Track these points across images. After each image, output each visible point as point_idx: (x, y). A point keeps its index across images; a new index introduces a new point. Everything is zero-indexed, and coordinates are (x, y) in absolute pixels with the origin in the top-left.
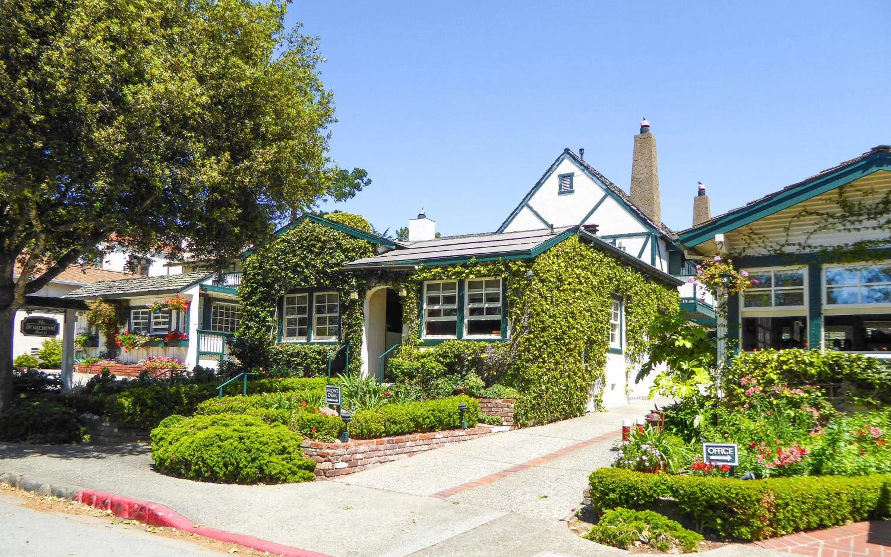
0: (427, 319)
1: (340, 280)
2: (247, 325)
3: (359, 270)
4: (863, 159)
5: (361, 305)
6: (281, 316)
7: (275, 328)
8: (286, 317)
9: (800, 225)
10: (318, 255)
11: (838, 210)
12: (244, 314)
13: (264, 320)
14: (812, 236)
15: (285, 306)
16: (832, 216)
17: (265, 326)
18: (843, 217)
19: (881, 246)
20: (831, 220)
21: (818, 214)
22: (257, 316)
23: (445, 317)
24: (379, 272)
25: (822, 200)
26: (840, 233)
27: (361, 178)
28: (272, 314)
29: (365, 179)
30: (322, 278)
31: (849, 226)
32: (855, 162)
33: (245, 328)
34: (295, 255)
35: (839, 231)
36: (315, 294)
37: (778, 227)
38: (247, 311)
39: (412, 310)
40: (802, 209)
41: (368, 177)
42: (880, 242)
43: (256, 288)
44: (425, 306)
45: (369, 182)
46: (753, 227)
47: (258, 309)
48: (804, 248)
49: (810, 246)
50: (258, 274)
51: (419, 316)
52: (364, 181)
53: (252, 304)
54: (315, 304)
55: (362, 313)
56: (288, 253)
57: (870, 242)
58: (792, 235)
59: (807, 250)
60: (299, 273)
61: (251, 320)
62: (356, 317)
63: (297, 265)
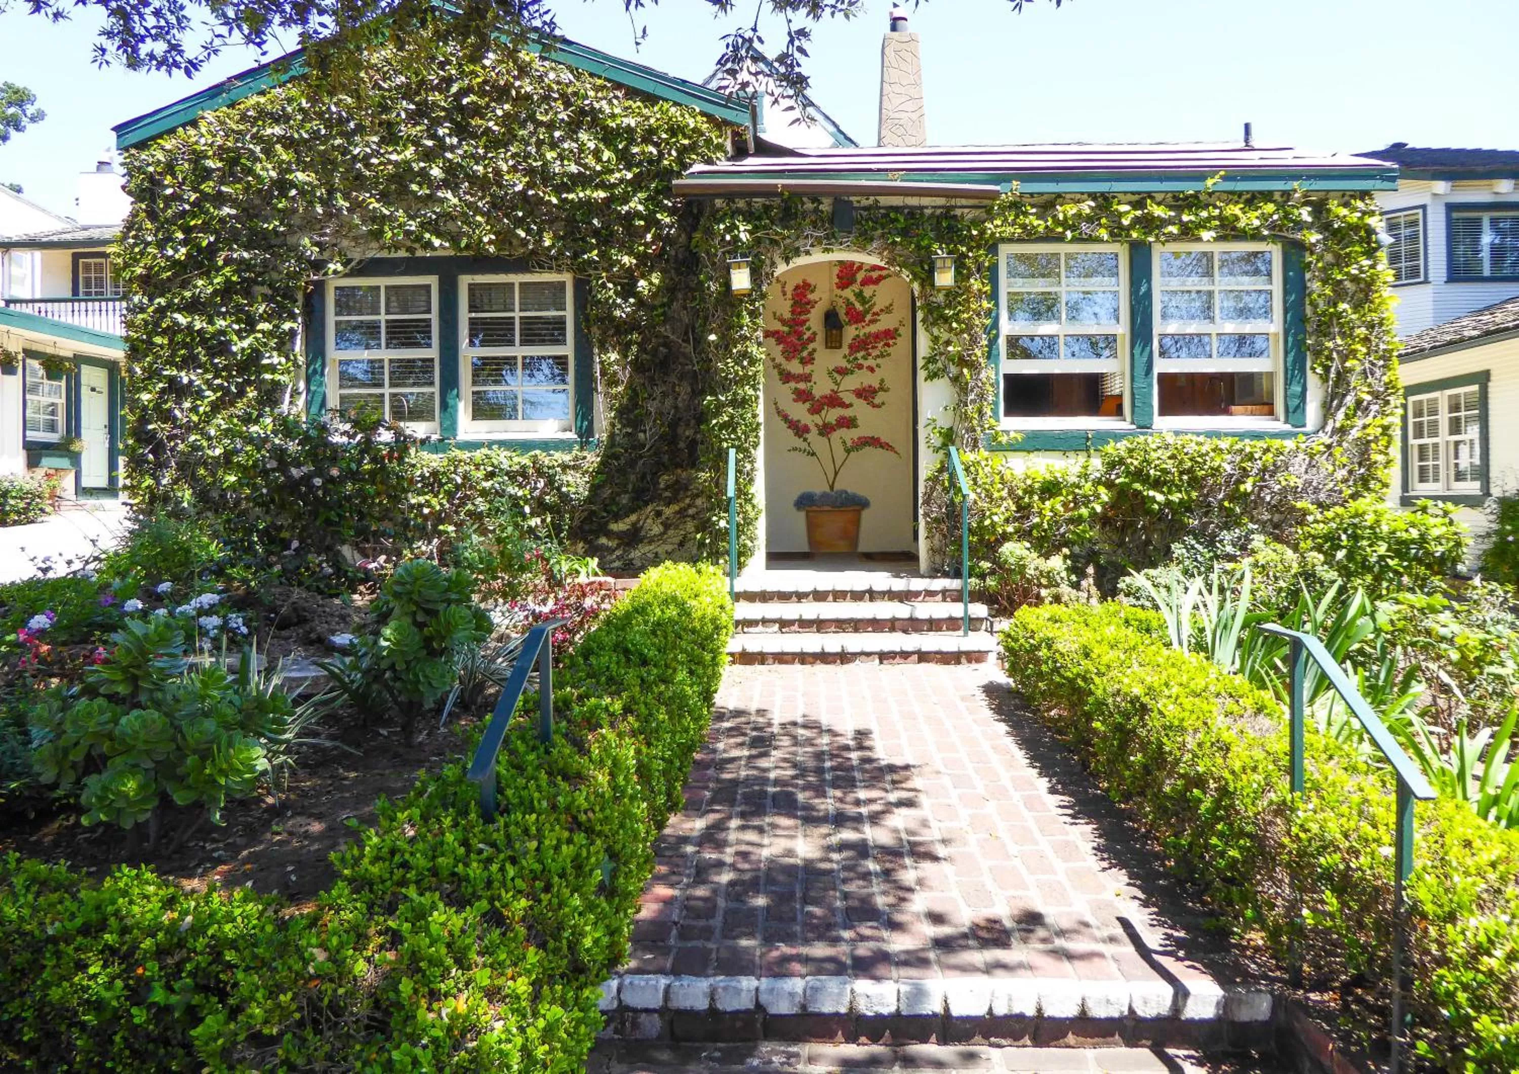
0: (1005, 365)
1: (596, 233)
2: (172, 380)
3: (768, 192)
5: (760, 314)
6: (316, 349)
7: (295, 393)
8: (334, 354)
10: (496, 143)
12: (158, 340)
13: (252, 360)
15: (331, 319)
17: (259, 384)
22: (223, 348)
23: (1074, 361)
24: (826, 206)
27: (20, 103)
28: (284, 342)
29: (30, 110)
30: (519, 223)
33: (163, 391)
34: (391, 137)
36: (465, 281)
38: (173, 330)
41: (37, 105)
43: (212, 250)
44: (1004, 324)
45: (38, 117)
47: (221, 323)
50: (220, 199)
51: (991, 355)
52: (29, 113)
53: (193, 307)
54: (464, 315)
56: (360, 129)
60: (414, 205)
61: (191, 362)
62: (745, 355)
63: (404, 173)
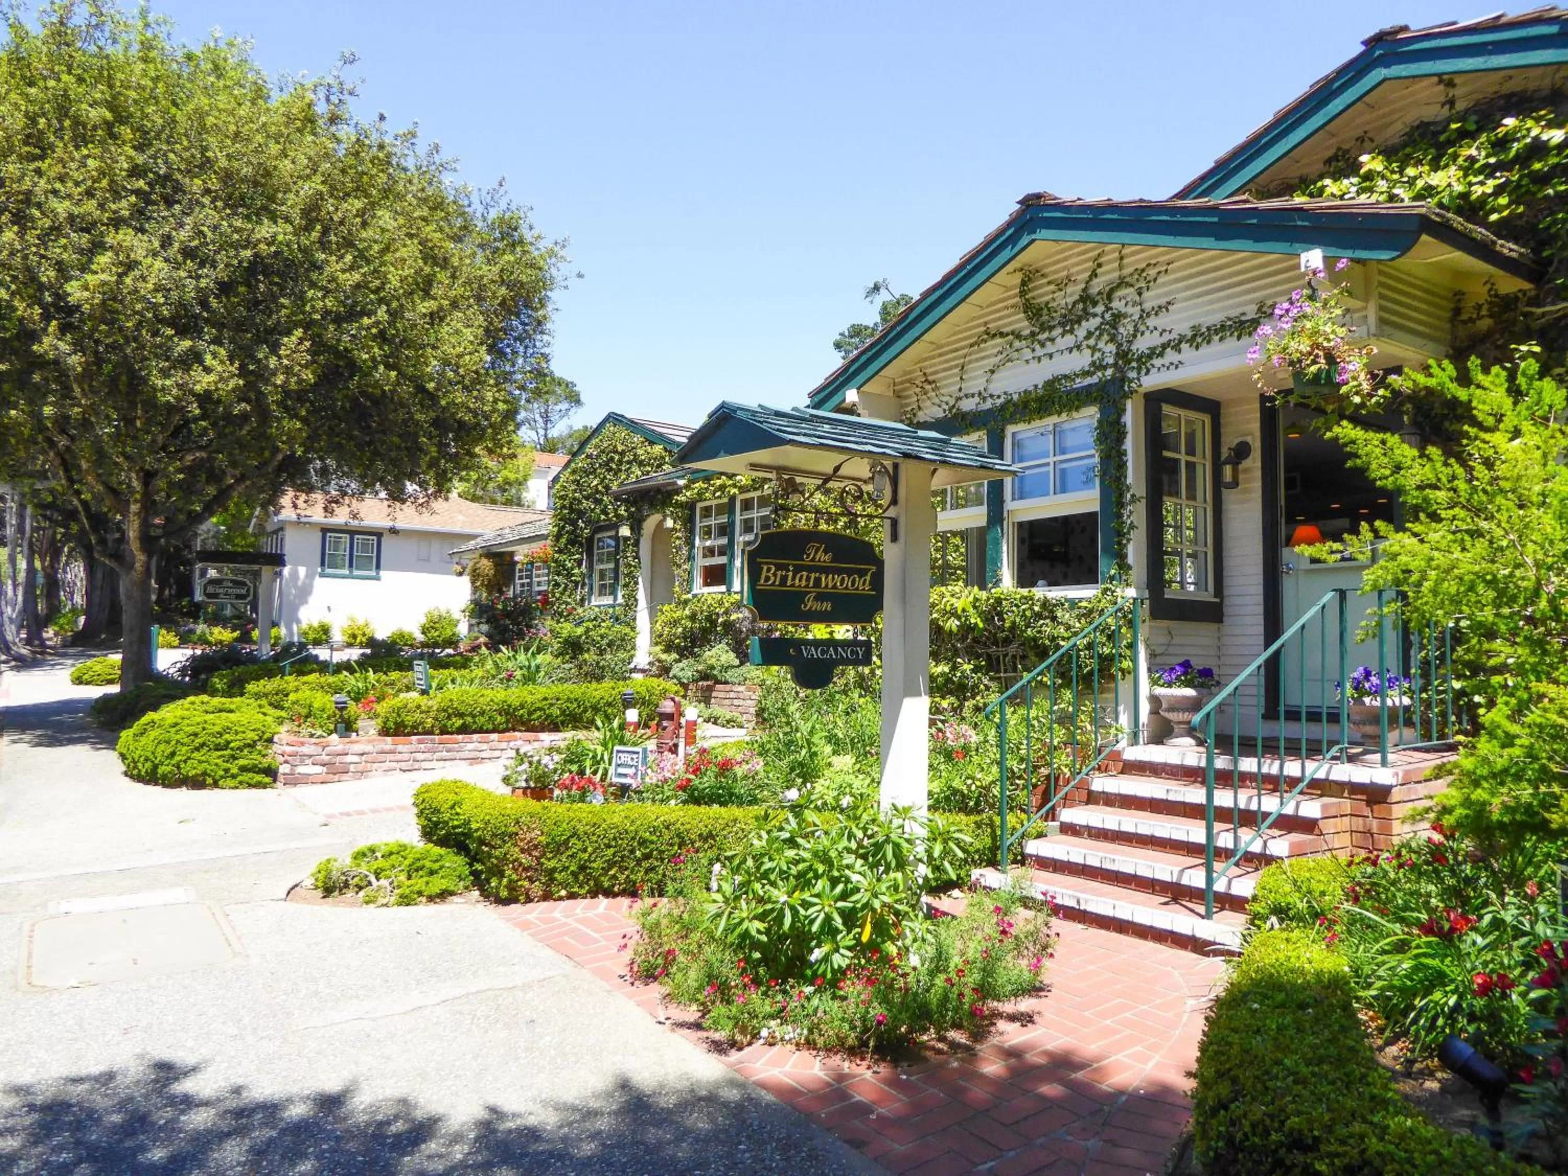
0: (702, 562)
2: (556, 581)
4: (1009, 224)
5: (637, 543)
6: (590, 567)
7: (584, 585)
8: (598, 567)
9: (983, 358)
11: (1022, 324)
13: (570, 573)
14: (995, 376)
15: (596, 552)
16: (1018, 336)
18: (1033, 334)
19: (1080, 383)
20: (1017, 344)
21: (1002, 335)
22: (565, 567)
23: (720, 558)
24: (652, 493)
25: (1007, 308)
26: (1027, 367)
28: (579, 564)
31: (1040, 352)
32: (1001, 232)
35: (1027, 361)
37: (950, 368)
38: (556, 561)
39: (679, 548)
40: (983, 329)
42: (1077, 375)
43: (563, 527)
44: (697, 542)
46: (928, 371)
47: (565, 556)
48: (984, 399)
49: (991, 396)
50: (564, 507)
51: (691, 558)
53: (560, 551)
55: (637, 557)
56: (590, 473)
57: (1066, 377)
58: (971, 379)
59: (988, 405)
60: (599, 502)
61: (559, 574)
62: (628, 564)
